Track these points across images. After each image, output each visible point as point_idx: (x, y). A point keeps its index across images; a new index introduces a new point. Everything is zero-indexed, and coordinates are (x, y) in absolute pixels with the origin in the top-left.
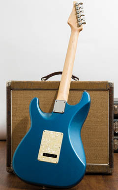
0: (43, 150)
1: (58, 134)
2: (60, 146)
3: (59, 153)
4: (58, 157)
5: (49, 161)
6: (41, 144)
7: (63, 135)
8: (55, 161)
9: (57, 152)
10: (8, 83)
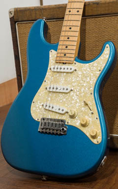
10: (10, 12)
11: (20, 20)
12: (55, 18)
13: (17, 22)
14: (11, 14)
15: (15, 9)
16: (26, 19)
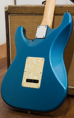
0: (26, 77)
1: (39, 59)
2: (42, 71)
3: (41, 78)
4: (40, 82)
5: (32, 87)
6: (25, 71)
7: (44, 60)
8: (37, 86)
9: (39, 77)
10: (6, 8)
11: (11, 13)
12: (34, 13)
13: (9, 14)
14: (6, 9)
15: (9, 6)
16: (16, 13)
